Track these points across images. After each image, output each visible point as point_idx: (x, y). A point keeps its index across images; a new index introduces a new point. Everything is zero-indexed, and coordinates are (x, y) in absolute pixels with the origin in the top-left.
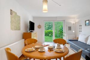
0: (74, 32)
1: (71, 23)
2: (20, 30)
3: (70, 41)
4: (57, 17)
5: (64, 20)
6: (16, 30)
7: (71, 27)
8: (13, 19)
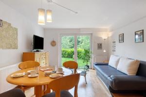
0: (105, 51)
1: (101, 38)
2: (17, 49)
3: (96, 65)
4: (80, 29)
5: (92, 34)
6: (9, 48)
7: (101, 45)
8: (4, 32)
